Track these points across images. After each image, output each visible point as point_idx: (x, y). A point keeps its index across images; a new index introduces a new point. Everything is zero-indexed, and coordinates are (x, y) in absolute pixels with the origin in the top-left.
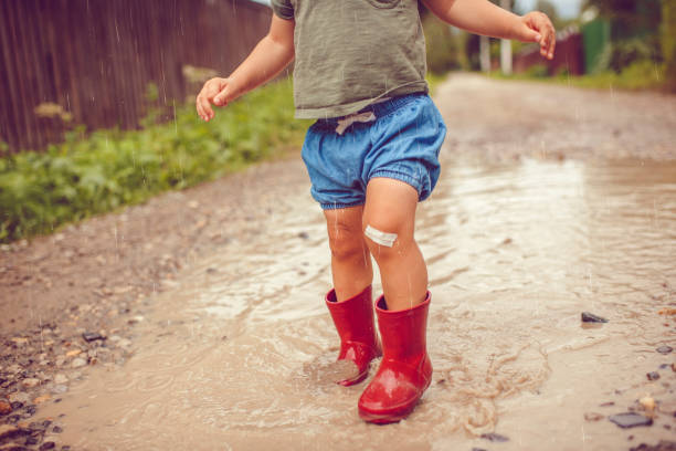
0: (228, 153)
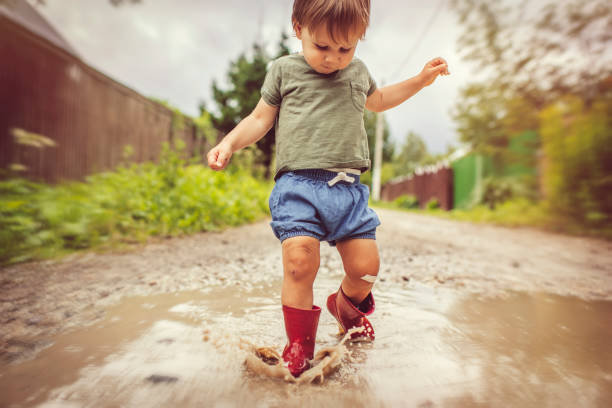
0: (45, 235)
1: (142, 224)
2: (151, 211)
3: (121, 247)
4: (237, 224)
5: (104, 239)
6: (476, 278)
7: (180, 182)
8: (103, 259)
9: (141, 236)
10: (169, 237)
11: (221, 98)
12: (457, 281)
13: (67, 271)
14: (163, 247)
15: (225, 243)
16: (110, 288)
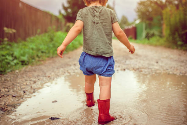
1: (44, 54)
2: (47, 49)
3: (39, 63)
4: (73, 50)
5: (33, 61)
6: (145, 68)
7: (55, 39)
8: (34, 68)
9: (44, 58)
10: (52, 57)
11: (65, 9)
12: (140, 70)
13: (23, 74)
14: (51, 61)
15: (69, 58)
16: (37, 79)
